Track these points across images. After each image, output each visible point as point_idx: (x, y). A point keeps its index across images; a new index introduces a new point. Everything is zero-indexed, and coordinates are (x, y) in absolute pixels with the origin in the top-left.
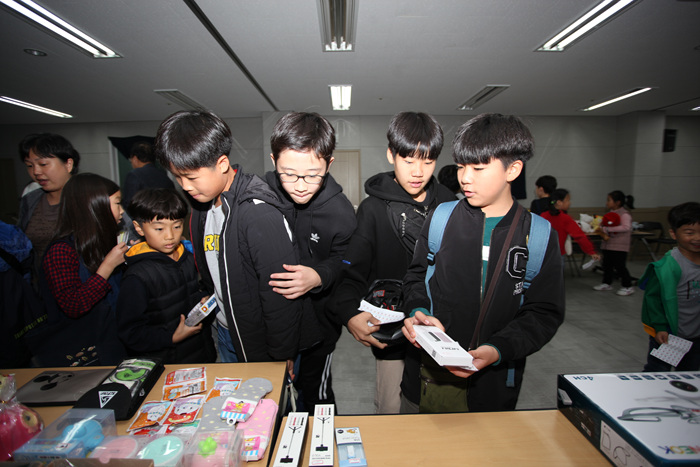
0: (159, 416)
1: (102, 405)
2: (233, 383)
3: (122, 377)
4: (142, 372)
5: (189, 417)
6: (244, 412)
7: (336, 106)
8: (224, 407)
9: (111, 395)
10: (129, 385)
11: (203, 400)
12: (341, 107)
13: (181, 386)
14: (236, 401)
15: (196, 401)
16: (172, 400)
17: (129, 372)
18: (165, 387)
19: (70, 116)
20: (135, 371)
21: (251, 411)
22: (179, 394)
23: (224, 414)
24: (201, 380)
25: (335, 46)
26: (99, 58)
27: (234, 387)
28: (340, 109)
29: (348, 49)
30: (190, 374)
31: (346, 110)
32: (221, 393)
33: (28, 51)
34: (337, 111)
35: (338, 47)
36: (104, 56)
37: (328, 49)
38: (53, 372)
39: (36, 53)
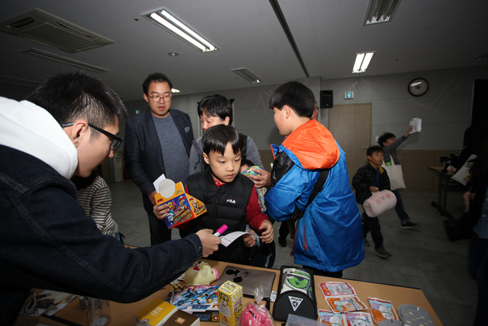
1: (295, 309)
2: (386, 305)
3: (296, 285)
4: (307, 281)
7: (356, 70)
9: (299, 301)
10: (305, 292)
11: (371, 319)
12: (359, 70)
13: (340, 299)
15: (364, 318)
16: (341, 313)
17: (297, 280)
18: (326, 297)
19: (178, 91)
20: (301, 279)
22: (344, 307)
24: (353, 296)
25: (374, 20)
26: (206, 52)
27: (390, 309)
28: (358, 72)
29: (386, 20)
30: (340, 288)
31: (363, 73)
32: (384, 314)
33: (170, 54)
34: (355, 73)
35: (377, 20)
36: (208, 50)
37: (368, 22)
38: (234, 268)
39: (173, 54)
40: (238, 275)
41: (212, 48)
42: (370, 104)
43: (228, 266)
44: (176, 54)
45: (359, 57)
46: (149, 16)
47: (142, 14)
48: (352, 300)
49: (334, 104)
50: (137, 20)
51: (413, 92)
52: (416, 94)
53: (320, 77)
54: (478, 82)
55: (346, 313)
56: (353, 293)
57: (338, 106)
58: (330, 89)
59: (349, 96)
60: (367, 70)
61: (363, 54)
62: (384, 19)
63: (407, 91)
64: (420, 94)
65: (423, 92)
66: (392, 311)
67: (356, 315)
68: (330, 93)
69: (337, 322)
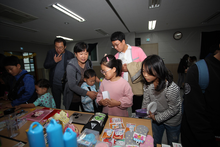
0: (110, 135)
1: (92, 128)
2: (133, 126)
3: (97, 119)
4: (102, 118)
5: (121, 137)
6: (142, 139)
7: (150, 28)
8: (134, 136)
9: (95, 125)
10: (99, 122)
11: (124, 131)
12: (152, 28)
13: (115, 124)
14: (138, 134)
15: (121, 131)
16: (113, 129)
17: (99, 117)
18: (110, 123)
20: (100, 117)
21: (144, 139)
22: (115, 127)
23: (134, 139)
24: (121, 123)
25: (153, 6)
26: (81, 22)
27: (134, 128)
28: (151, 29)
29: (158, 6)
30: (117, 120)
31: (153, 30)
32: (130, 129)
33: (65, 23)
34: (150, 30)
35: (154, 6)
36: (82, 21)
37: (150, 7)
38: (77, 113)
39: (67, 23)
40: (77, 116)
41: (84, 20)
42: (157, 44)
43: (75, 113)
44: (68, 23)
45: (150, 23)
46: (52, 6)
47: (49, 6)
48: (120, 124)
49: (141, 44)
50: (47, 8)
51: (175, 38)
52: (177, 39)
53: (135, 32)
54: (203, 33)
55: (115, 129)
56: (122, 122)
57: (143, 45)
58: (139, 37)
59: (148, 40)
60: (155, 28)
61: (152, 21)
62: (157, 6)
63: (173, 38)
64: (179, 38)
65: (180, 38)
66: (135, 128)
67: (119, 130)
68: (139, 39)
69: (110, 132)
